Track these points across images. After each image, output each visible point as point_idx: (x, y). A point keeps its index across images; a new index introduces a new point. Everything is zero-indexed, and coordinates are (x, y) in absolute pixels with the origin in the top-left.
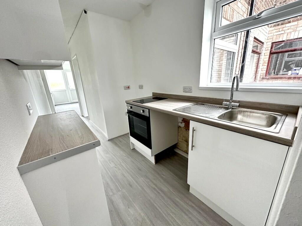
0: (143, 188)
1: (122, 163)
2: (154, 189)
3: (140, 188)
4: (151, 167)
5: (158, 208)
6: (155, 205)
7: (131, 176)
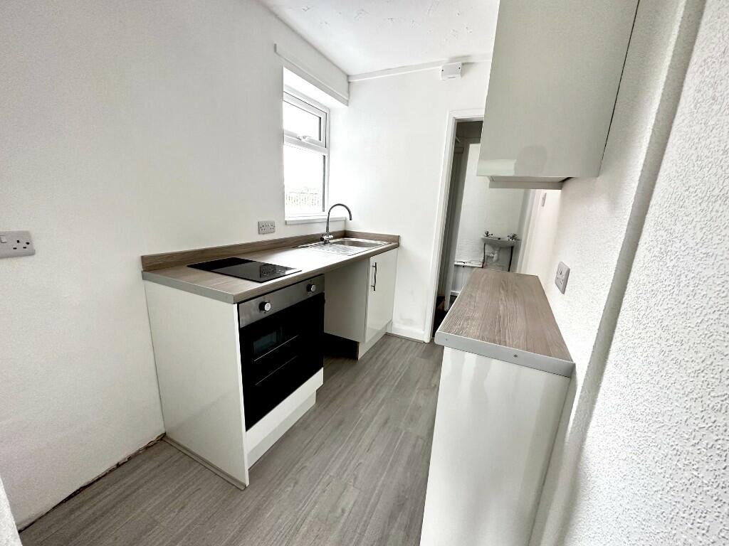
0: (381, 404)
1: (332, 474)
2: (374, 390)
3: (383, 407)
4: (327, 406)
5: (398, 381)
6: (396, 384)
7: (365, 430)
